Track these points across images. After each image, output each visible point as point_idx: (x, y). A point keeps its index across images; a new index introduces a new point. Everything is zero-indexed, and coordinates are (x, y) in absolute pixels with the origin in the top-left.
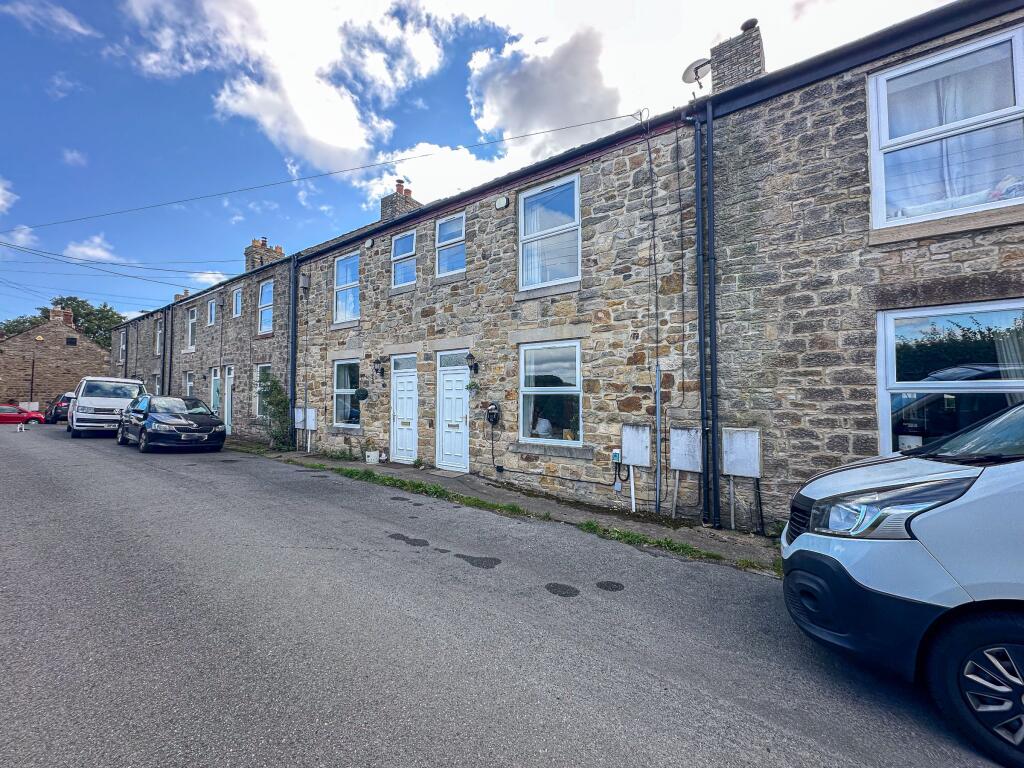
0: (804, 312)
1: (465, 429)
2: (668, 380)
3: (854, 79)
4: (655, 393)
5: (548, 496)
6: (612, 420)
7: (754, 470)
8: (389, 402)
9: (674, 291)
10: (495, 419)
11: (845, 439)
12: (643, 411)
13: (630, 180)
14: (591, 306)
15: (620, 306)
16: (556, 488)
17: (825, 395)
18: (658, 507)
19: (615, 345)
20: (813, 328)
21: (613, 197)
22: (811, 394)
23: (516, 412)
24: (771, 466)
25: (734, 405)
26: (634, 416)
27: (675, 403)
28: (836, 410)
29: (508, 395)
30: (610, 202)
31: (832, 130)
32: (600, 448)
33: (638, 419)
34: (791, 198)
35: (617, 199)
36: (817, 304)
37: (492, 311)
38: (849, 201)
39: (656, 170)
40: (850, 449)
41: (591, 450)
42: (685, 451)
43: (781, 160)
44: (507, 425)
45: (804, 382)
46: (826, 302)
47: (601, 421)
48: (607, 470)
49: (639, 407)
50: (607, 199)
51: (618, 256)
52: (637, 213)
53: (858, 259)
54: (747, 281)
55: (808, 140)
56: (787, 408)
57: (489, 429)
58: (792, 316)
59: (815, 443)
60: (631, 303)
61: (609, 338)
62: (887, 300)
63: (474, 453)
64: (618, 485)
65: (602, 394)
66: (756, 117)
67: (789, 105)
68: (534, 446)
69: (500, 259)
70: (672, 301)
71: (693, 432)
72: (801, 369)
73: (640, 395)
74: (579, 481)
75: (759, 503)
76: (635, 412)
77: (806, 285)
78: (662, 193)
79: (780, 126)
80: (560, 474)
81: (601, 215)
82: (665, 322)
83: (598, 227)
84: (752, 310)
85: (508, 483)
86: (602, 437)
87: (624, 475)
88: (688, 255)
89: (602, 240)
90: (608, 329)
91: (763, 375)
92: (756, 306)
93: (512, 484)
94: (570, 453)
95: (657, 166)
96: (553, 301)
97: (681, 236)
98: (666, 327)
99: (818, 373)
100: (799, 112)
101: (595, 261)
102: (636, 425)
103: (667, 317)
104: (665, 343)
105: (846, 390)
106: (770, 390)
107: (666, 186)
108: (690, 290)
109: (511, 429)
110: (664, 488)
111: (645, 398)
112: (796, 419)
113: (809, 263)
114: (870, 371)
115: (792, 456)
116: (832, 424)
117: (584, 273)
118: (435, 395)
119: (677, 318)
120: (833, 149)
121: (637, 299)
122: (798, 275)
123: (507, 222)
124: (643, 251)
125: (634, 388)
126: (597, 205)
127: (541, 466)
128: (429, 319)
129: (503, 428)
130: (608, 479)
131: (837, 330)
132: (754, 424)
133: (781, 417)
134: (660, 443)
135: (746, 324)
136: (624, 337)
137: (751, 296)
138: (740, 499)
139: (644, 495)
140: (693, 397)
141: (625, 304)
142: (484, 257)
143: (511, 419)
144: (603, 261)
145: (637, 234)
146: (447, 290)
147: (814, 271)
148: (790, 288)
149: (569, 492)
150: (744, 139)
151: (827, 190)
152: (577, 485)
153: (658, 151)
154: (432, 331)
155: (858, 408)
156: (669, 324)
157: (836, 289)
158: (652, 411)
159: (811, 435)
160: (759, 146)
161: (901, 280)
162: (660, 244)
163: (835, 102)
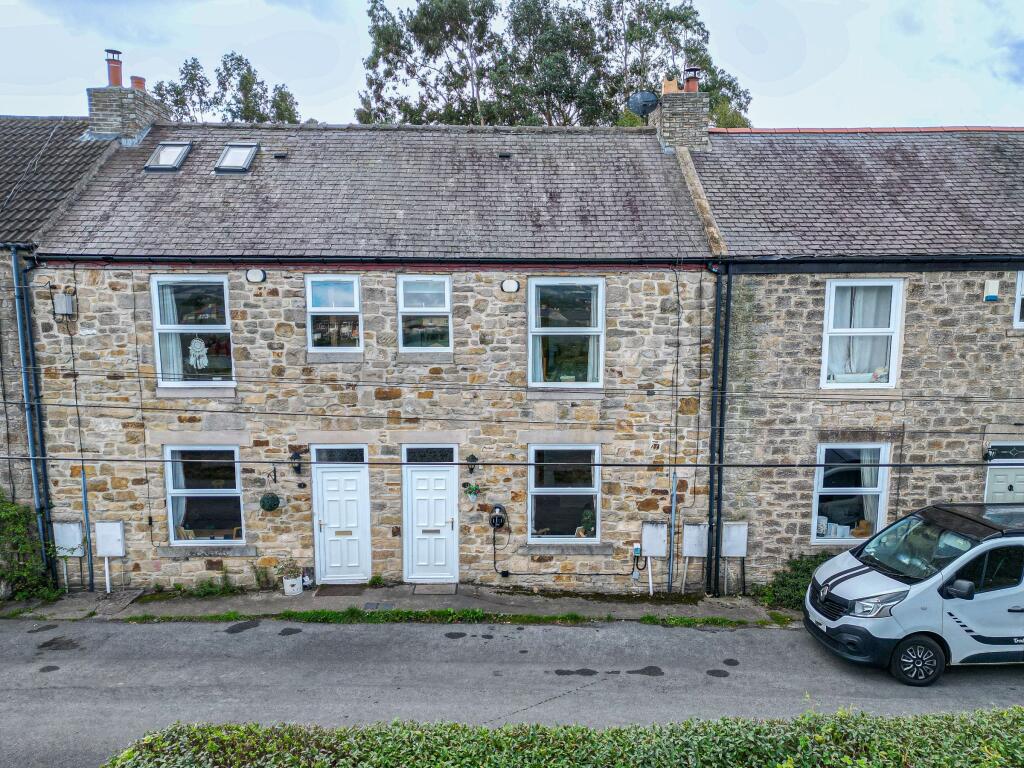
0: (779, 440)
1: (452, 537)
2: (682, 485)
3: (820, 280)
4: (672, 496)
5: (566, 594)
6: (632, 518)
7: (741, 552)
9: (691, 412)
10: (499, 523)
11: (795, 525)
12: (660, 510)
13: (658, 304)
14: (613, 415)
15: (643, 419)
16: (572, 584)
17: (787, 497)
18: (670, 587)
19: (637, 453)
20: (784, 451)
21: (640, 315)
22: (780, 497)
23: (522, 514)
24: (752, 547)
25: (731, 505)
26: (652, 514)
27: (687, 503)
28: (792, 507)
29: (515, 497)
30: (637, 320)
31: (805, 311)
32: (619, 543)
33: (656, 517)
34: (778, 355)
35: (644, 319)
36: (787, 436)
37: (494, 405)
38: (810, 367)
39: (682, 302)
40: (797, 532)
41: (610, 546)
42: (694, 542)
43: (774, 323)
44: (513, 527)
45: (776, 488)
46: (793, 434)
47: (621, 519)
48: (627, 561)
49: (656, 507)
50: (635, 316)
51: (643, 373)
52: (663, 337)
53: (811, 407)
54: (746, 412)
55: (791, 314)
56: (765, 506)
57: (490, 533)
58: (772, 442)
59: (779, 529)
60: (654, 417)
61: (632, 445)
62: (823, 436)
63: (465, 560)
64: (636, 574)
65: (623, 496)
66: (759, 283)
67: (781, 283)
68: (549, 547)
69: (506, 349)
70: (689, 420)
71: (702, 527)
72: (775, 479)
73: (658, 497)
74: (598, 574)
75: (743, 573)
76: (652, 511)
77: (782, 421)
78: (685, 325)
79: (774, 297)
80: (577, 571)
81: (626, 329)
82: (682, 438)
83: (624, 340)
84: (747, 434)
85: (514, 587)
86: (622, 534)
87: (641, 564)
88: (704, 384)
89: (628, 354)
90: (631, 437)
91: (751, 483)
92: (751, 432)
93: (521, 588)
94: (590, 550)
95: (683, 299)
96: (573, 405)
97: (700, 366)
98: (683, 442)
99: (784, 483)
100: (787, 291)
101: (620, 373)
102: (654, 523)
103: (685, 434)
104: (681, 455)
105: (799, 493)
106: (754, 494)
107: (689, 320)
108: (704, 413)
109: (520, 531)
110: (675, 571)
111: (662, 499)
112: (769, 513)
113: (784, 405)
114: (811, 482)
115: (765, 539)
116: (789, 515)
117: (607, 382)
118: (401, 498)
119: (694, 438)
120: (805, 326)
121: (660, 414)
122: (778, 413)
123: (517, 308)
124: (667, 372)
125: (653, 491)
126: (624, 318)
127: (556, 565)
128: (390, 403)
129: (509, 531)
130: (627, 569)
131: (797, 454)
132: (743, 518)
133: (760, 513)
134: (674, 534)
135: (742, 444)
136: (646, 447)
137: (747, 423)
138: (731, 572)
139: (658, 579)
140: (703, 500)
141: (648, 417)
142: (483, 341)
143: (520, 521)
144: (629, 374)
145: (662, 357)
146: (424, 371)
147: (787, 412)
148: (770, 422)
149: (587, 585)
150: (750, 298)
151: (799, 355)
152: (594, 578)
153: (684, 286)
154: (394, 417)
155: (803, 506)
156: (686, 440)
157: (799, 426)
158: (668, 510)
159: (777, 524)
160: (759, 308)
161: (831, 425)
162: (682, 370)
163: (808, 292)
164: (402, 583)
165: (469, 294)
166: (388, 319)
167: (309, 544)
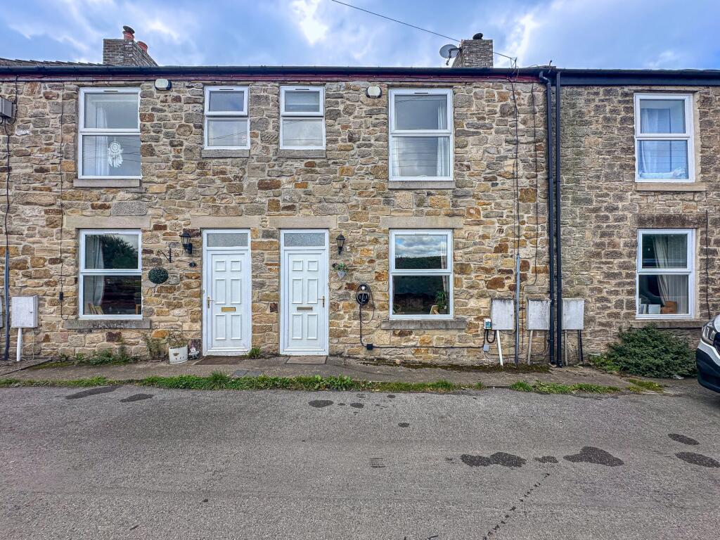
0: (605, 225)
1: (323, 313)
2: (525, 265)
3: (629, 92)
4: (516, 275)
5: (424, 365)
6: (482, 296)
7: (579, 325)
8: (200, 285)
9: (530, 201)
10: (365, 300)
11: (622, 301)
12: (506, 288)
13: (498, 109)
14: (464, 203)
15: (489, 206)
16: (430, 357)
17: (614, 276)
18: (516, 359)
19: (484, 237)
20: (610, 235)
21: (483, 118)
22: (610, 276)
23: (384, 292)
24: (588, 321)
25: (567, 283)
26: (498, 292)
27: (530, 282)
28: (619, 285)
29: (379, 277)
30: (481, 122)
31: (619, 117)
32: (472, 319)
33: (502, 294)
34: (599, 153)
35: (487, 121)
36: (611, 222)
37: (360, 194)
38: (626, 163)
39: (518, 108)
40: (624, 307)
41: (463, 321)
42: (538, 316)
43: (593, 127)
44: (377, 305)
45: (605, 268)
46: (616, 220)
47: (472, 296)
48: (478, 335)
49: (502, 285)
50: (479, 119)
51: (488, 167)
52: (503, 136)
53: (630, 197)
54: (577, 201)
55: (607, 119)
56: (596, 284)
57: (357, 309)
58: (599, 227)
59: (609, 305)
60: (498, 205)
61: (480, 230)
62: (642, 222)
63: (334, 334)
64: (487, 347)
65: (473, 275)
66: (580, 94)
67: (597, 94)
68: (409, 322)
69: (371, 145)
70: (529, 207)
71: (545, 302)
72: (604, 260)
73: (504, 276)
74: (452, 348)
75: (581, 345)
76: (499, 289)
77: (607, 209)
78: (521, 127)
79: (593, 105)
80: (434, 344)
81: (472, 130)
82: (523, 223)
83: (470, 139)
84: (578, 220)
85: (378, 359)
86: (473, 310)
87: (491, 337)
88: (539, 177)
89: (474, 151)
90: (479, 223)
91: (584, 263)
92: (581, 218)
93: (384, 360)
94: (446, 325)
95: (519, 105)
96: (429, 194)
97: (536, 161)
98: (524, 226)
99: (612, 263)
100: (603, 101)
101: (468, 167)
102: (501, 299)
103: (525, 219)
104: (523, 238)
105: (624, 272)
106: (586, 273)
107: (524, 122)
108: (542, 202)
109: (383, 308)
110: (520, 344)
111: (507, 278)
112: (600, 291)
113: (607, 195)
114: (634, 262)
115: (597, 314)
116: (616, 293)
117: (456, 175)
118: (279, 277)
119: (533, 221)
120: (619, 129)
121: (503, 202)
122: (603, 202)
123: (379, 112)
124: (508, 166)
125: (500, 271)
126: (470, 121)
127: (415, 339)
128: (270, 193)
129: (373, 307)
130: (478, 342)
131: (620, 237)
132: (578, 295)
133: (592, 290)
134: (520, 310)
135: (574, 229)
136: (493, 231)
137: (578, 211)
138: (570, 344)
139: (506, 352)
140: (544, 280)
141: (493, 205)
142: (351, 139)
143: (383, 299)
144: (476, 168)
145: (503, 153)
146: (301, 165)
147: (610, 200)
148: (596, 210)
149: (443, 358)
150: (573, 106)
151: (616, 153)
152: (449, 351)
153: (519, 94)
154: (274, 205)
155: (629, 284)
156: (526, 224)
157: (621, 213)
158: (513, 288)
159: (607, 300)
160: (581, 114)
161: (648, 213)
162: (521, 165)
163: (620, 102)
164: (278, 355)
165: (339, 100)
166: (271, 121)
167: (197, 318)
